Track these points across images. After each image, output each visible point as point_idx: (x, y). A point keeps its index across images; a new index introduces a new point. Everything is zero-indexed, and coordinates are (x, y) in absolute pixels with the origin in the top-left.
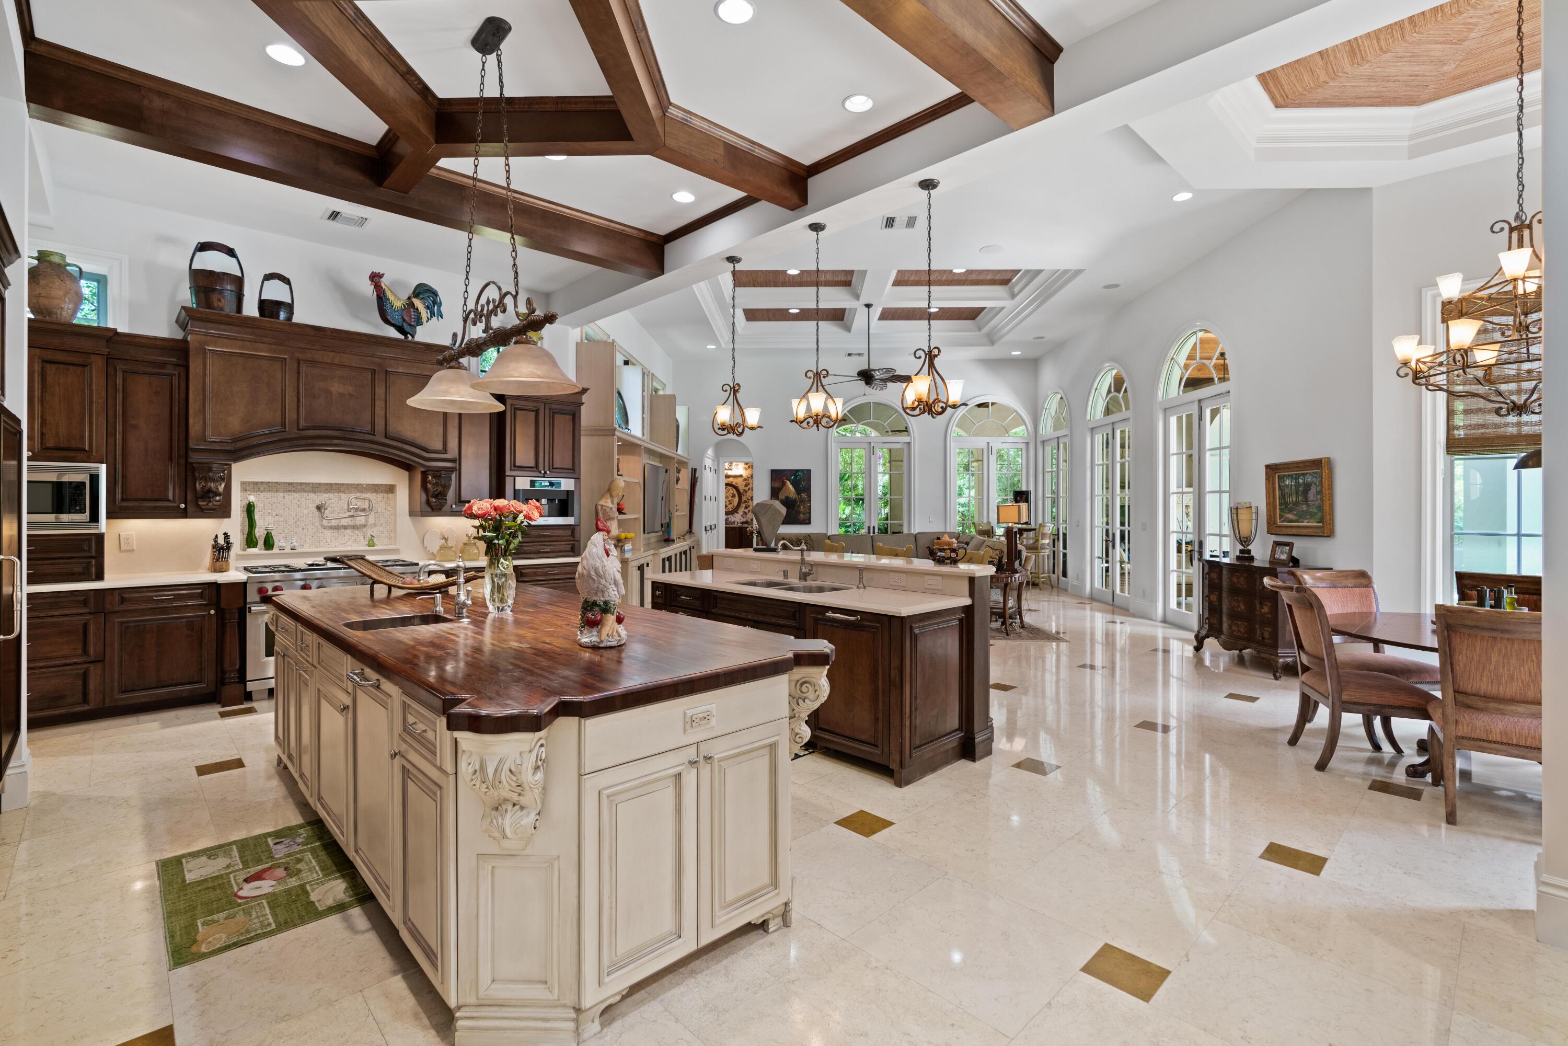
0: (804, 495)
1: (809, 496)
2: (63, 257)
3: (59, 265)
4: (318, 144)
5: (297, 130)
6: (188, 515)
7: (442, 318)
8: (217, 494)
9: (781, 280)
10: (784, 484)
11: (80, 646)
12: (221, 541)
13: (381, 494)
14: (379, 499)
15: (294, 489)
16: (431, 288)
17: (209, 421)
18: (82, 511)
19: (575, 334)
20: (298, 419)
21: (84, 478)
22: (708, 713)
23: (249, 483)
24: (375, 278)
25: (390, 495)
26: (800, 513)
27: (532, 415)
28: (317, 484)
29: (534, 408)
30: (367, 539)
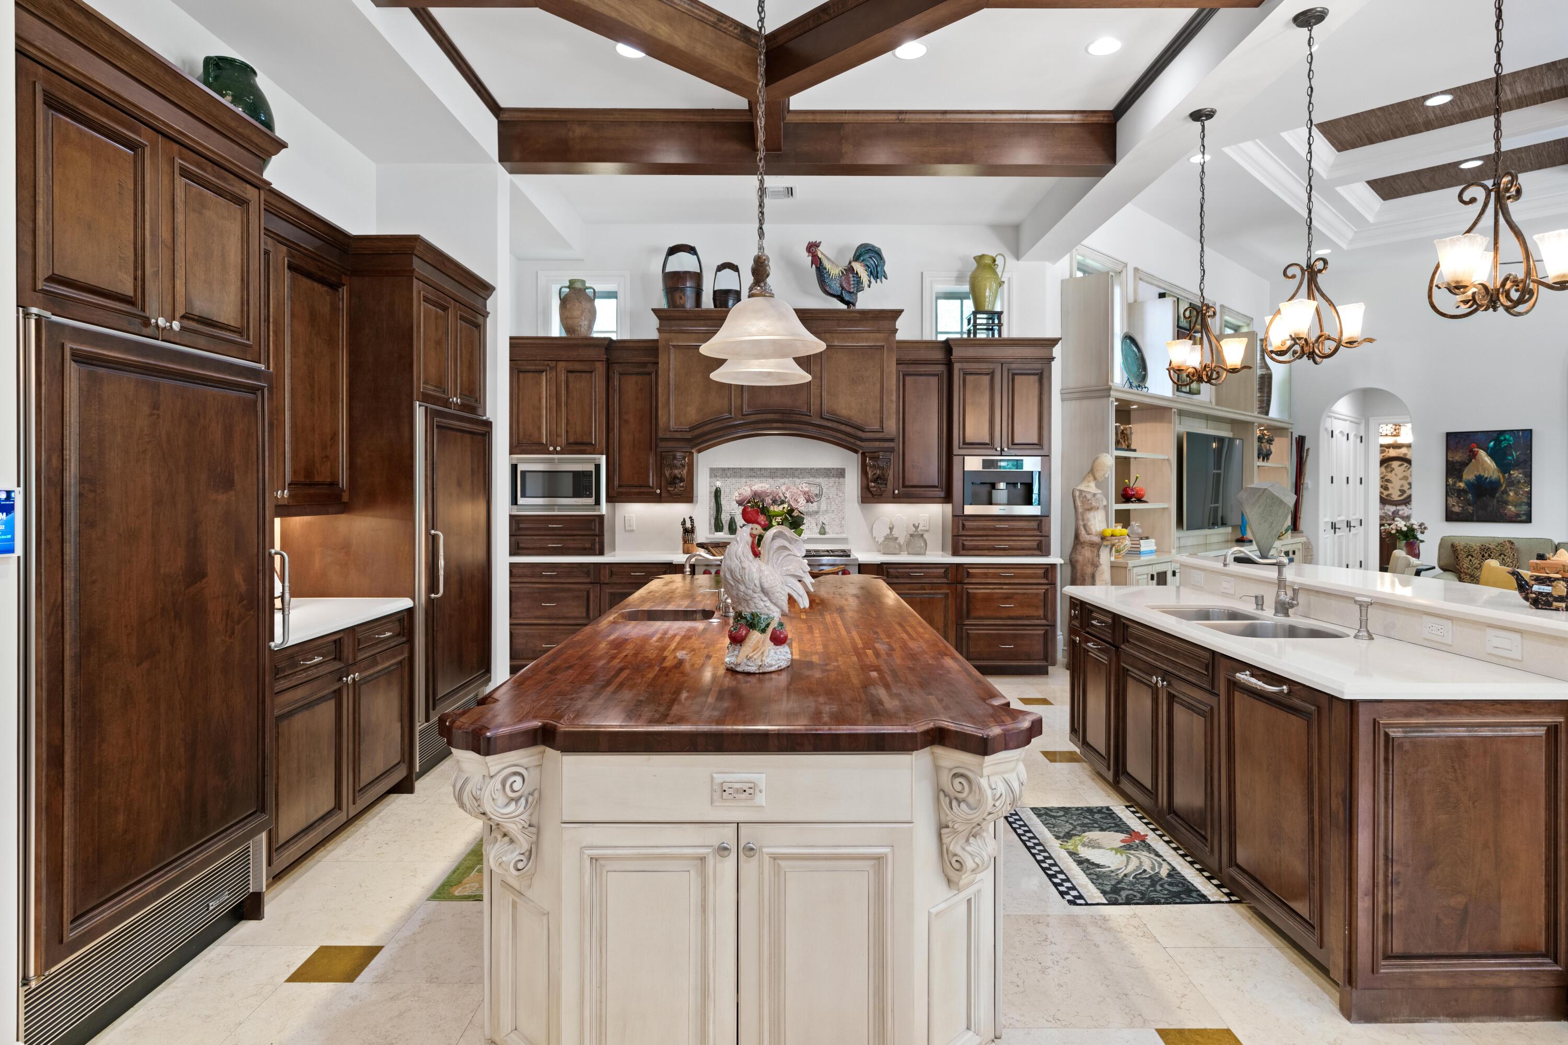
0: (1516, 474)
1: (1529, 476)
2: (583, 282)
3: (580, 290)
4: (700, 125)
5: (681, 117)
6: (662, 499)
7: (886, 278)
8: (682, 480)
9: (1421, 120)
10: (1473, 455)
11: (584, 610)
12: (688, 525)
13: (833, 479)
14: (831, 485)
15: (754, 474)
16: (873, 246)
17: (672, 413)
18: (590, 496)
19: (1062, 268)
20: (742, 405)
21: (591, 468)
22: (752, 785)
23: (718, 469)
24: (812, 248)
25: (841, 480)
26: (1507, 503)
27: (987, 379)
28: (774, 469)
29: (987, 371)
30: (819, 527)
